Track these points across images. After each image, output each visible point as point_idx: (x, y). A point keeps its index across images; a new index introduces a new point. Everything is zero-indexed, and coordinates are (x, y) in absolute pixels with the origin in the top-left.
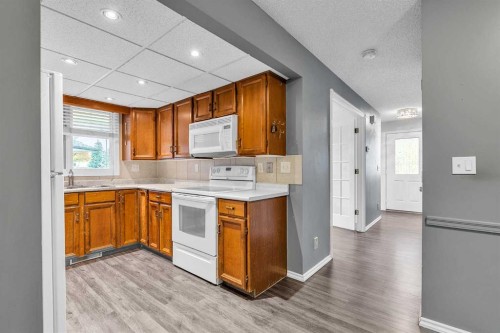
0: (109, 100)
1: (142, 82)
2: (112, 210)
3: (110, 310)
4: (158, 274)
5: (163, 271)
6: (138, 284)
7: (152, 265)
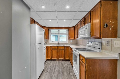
0: (64, 26)
1: (65, 21)
2: (63, 51)
3: (52, 75)
4: (68, 70)
5: (69, 70)
6: (62, 71)
7: (68, 67)
